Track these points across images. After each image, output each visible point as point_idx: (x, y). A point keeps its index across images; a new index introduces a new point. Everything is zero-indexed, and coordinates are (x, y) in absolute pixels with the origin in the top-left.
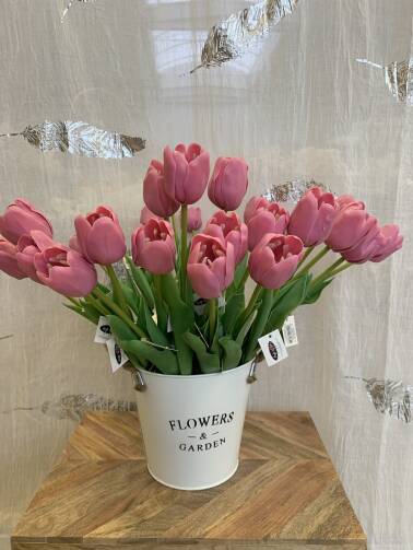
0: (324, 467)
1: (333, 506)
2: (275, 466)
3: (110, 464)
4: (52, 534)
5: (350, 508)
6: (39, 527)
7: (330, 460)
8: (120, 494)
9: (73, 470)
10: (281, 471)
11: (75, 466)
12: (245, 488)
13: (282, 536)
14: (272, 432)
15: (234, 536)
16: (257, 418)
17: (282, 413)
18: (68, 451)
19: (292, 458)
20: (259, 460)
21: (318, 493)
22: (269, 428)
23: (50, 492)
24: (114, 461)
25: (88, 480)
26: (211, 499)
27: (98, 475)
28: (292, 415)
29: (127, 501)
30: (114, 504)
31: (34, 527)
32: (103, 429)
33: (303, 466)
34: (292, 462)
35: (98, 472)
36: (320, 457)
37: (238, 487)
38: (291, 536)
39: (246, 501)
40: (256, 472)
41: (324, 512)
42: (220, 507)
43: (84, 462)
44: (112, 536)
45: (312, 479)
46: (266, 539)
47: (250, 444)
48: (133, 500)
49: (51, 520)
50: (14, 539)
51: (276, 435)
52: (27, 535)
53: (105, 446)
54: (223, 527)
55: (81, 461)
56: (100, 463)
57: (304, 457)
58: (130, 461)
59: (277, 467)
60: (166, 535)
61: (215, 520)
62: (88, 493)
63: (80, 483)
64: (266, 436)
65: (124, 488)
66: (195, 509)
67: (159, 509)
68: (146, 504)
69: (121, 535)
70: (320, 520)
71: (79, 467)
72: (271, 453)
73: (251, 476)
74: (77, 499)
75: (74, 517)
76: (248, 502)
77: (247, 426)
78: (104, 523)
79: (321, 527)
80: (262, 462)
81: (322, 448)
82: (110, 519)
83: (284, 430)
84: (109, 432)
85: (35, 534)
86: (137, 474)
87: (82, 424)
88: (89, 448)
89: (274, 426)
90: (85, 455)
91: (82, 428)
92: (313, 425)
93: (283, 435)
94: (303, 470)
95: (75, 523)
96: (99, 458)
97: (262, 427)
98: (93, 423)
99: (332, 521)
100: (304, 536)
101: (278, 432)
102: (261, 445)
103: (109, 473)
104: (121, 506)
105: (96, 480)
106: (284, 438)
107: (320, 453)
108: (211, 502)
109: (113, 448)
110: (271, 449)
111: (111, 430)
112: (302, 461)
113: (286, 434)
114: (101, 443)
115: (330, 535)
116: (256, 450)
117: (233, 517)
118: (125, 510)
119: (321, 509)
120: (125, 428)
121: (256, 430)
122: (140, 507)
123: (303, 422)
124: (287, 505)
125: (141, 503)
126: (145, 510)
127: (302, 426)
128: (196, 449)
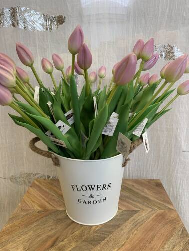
0: (173, 215)
1: (182, 244)
2: (144, 214)
3: (45, 213)
7: (176, 211)
8: (50, 233)
9: (24, 216)
10: (148, 218)
11: (25, 213)
12: (126, 230)
14: (140, 192)
16: (131, 183)
17: (145, 180)
18: (22, 204)
19: (153, 209)
20: (134, 210)
21: (172, 234)
22: (138, 189)
23: (8, 232)
24: (48, 210)
25: (32, 223)
26: (105, 238)
28: (150, 181)
29: (54, 238)
30: (46, 241)
32: (44, 190)
33: (161, 215)
34: (154, 211)
35: (38, 218)
36: (169, 208)
37: (122, 229)
39: (127, 239)
40: (132, 218)
41: (178, 248)
42: (111, 244)
43: (30, 211)
45: (167, 224)
47: (128, 200)
48: (57, 239)
51: (143, 194)
55: (28, 210)
56: (39, 212)
57: (161, 209)
58: (58, 210)
59: (146, 214)
62: (31, 233)
63: (27, 225)
64: (137, 194)
65: (53, 229)
66: (96, 245)
67: (74, 245)
68: (66, 241)
71: (27, 214)
72: (141, 206)
73: (129, 221)
76: (128, 240)
77: (124, 188)
80: (136, 212)
81: (170, 203)
83: (146, 190)
86: (61, 220)
87: (31, 187)
88: (33, 201)
89: (141, 188)
90: (31, 206)
91: (31, 189)
93: (147, 194)
94: (160, 217)
96: (40, 209)
97: (134, 189)
98: (37, 185)
101: (143, 192)
102: (133, 200)
104: (50, 242)
105: (36, 224)
106: (147, 196)
107: (170, 206)
108: (106, 240)
109: (48, 202)
111: (48, 190)
112: (159, 211)
113: (148, 193)
116: (132, 204)
118: (53, 245)
119: (174, 247)
120: (55, 188)
121: (130, 190)
122: (61, 243)
123: (157, 186)
124: (153, 242)
125: (63, 240)
126: (65, 245)
127: (157, 188)
128: (88, 202)
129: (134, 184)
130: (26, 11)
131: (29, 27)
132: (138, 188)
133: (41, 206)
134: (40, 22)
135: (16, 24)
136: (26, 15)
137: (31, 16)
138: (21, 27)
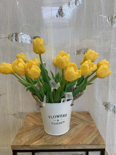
0: (93, 125)
1: (96, 135)
3: (35, 126)
4: (22, 144)
5: (101, 136)
6: (19, 142)
7: (95, 124)
8: (39, 134)
9: (26, 128)
12: (72, 131)
13: (83, 143)
14: (79, 117)
15: (70, 144)
16: (75, 113)
17: (82, 112)
18: (24, 123)
19: (85, 124)
21: (92, 132)
24: (37, 125)
25: (31, 130)
27: (33, 129)
28: (84, 112)
29: (41, 136)
30: (38, 136)
31: (17, 142)
32: (34, 117)
36: (92, 123)
38: (85, 143)
39: (73, 135)
41: (94, 137)
42: (66, 136)
44: (38, 144)
45: (90, 128)
46: (79, 144)
47: (73, 120)
48: (43, 135)
49: (21, 141)
50: (12, 146)
51: (81, 118)
52: (16, 145)
53: (34, 122)
54: (67, 142)
55: (28, 125)
57: (88, 123)
58: (41, 125)
59: (81, 126)
60: (52, 144)
61: (65, 140)
63: (28, 131)
65: (40, 132)
67: (50, 137)
69: (40, 144)
70: (93, 139)
71: (28, 127)
72: (79, 122)
73: (74, 128)
74: (28, 135)
75: (27, 140)
77: (72, 115)
78: (36, 141)
79: (93, 141)
80: (77, 125)
81: (93, 121)
82: (37, 140)
83: (82, 116)
84: (35, 118)
85: (18, 145)
89: (80, 115)
91: (28, 117)
92: (90, 115)
94: (88, 126)
95: (28, 141)
96: (33, 125)
97: (76, 116)
98: (30, 115)
99: (96, 139)
100: (89, 143)
102: (76, 120)
103: (36, 128)
105: (32, 130)
107: (92, 122)
109: (37, 122)
110: (79, 121)
111: (36, 117)
112: (88, 124)
113: (83, 117)
114: (33, 121)
115: (96, 143)
117: (70, 139)
118: (41, 138)
119: (93, 136)
120: (39, 116)
121: (75, 116)
122: (45, 137)
123: (87, 114)
124: (84, 135)
125: (45, 136)
126: (46, 138)
127: (87, 115)
128: (56, 124)
129: (77, 114)
130: (22, 34)
131: (24, 42)
132: (78, 115)
133: (34, 124)
134: (29, 39)
135: (17, 40)
136: (22, 36)
137: (25, 36)
138: (19, 41)
